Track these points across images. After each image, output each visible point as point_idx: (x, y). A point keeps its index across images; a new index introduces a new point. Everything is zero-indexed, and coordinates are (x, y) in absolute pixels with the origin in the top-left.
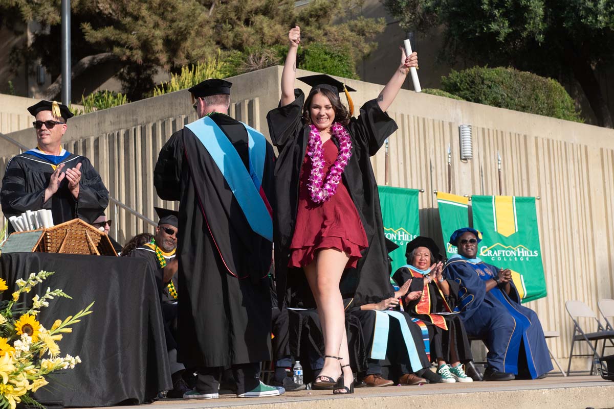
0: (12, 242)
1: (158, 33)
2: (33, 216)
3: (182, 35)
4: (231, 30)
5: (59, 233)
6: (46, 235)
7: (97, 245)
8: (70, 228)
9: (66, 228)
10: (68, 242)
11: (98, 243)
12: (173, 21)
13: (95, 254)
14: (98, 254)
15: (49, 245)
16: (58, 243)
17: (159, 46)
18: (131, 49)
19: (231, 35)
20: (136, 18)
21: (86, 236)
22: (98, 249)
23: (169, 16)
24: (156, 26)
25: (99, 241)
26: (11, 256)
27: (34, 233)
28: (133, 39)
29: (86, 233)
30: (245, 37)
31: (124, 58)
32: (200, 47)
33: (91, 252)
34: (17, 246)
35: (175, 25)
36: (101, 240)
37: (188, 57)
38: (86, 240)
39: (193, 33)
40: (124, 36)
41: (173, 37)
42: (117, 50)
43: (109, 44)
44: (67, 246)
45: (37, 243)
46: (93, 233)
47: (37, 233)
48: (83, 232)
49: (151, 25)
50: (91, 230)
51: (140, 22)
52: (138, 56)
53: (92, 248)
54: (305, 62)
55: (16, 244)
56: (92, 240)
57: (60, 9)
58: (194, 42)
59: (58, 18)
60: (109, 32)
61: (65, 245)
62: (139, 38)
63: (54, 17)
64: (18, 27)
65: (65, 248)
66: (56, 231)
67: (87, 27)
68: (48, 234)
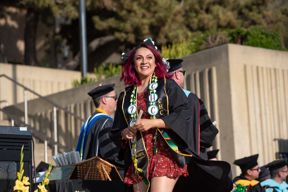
0: (55, 173)
1: (145, 21)
2: (67, 156)
3: (162, 22)
4: (196, 17)
5: (84, 166)
6: (76, 168)
7: (109, 173)
8: (91, 163)
9: (89, 163)
10: (90, 172)
11: (110, 172)
12: (155, 12)
13: (108, 179)
14: (110, 180)
15: (79, 174)
16: (84, 173)
17: (146, 30)
18: (127, 33)
19: (196, 20)
20: (130, 11)
21: (102, 168)
22: (110, 176)
23: (153, 9)
24: (144, 16)
25: (110, 171)
26: (55, 182)
27: (69, 167)
28: (128, 26)
29: (102, 166)
30: (206, 21)
31: (122, 40)
32: (175, 30)
33: (105, 179)
34: (58, 175)
35: (157, 15)
36: (112, 171)
37: (166, 37)
38: (102, 171)
39: (169, 21)
40: (122, 25)
41: (155, 24)
42: (117, 35)
43: (112, 30)
44: (90, 175)
45: (71, 173)
46: (106, 166)
47: (71, 167)
48: (100, 165)
49: (140, 16)
50: (105, 164)
51: (133, 14)
52: (132, 38)
53: (106, 176)
54: (247, 40)
55: (58, 174)
56: (106, 170)
57: (78, 8)
58: (170, 26)
59: (77, 14)
60: (111, 22)
61: (89, 174)
62: (132, 26)
63: (74, 14)
64: (50, 21)
65: (88, 176)
66: (83, 165)
67: (96, 19)
68: (78, 167)
